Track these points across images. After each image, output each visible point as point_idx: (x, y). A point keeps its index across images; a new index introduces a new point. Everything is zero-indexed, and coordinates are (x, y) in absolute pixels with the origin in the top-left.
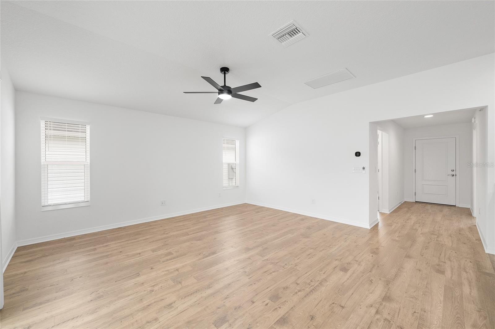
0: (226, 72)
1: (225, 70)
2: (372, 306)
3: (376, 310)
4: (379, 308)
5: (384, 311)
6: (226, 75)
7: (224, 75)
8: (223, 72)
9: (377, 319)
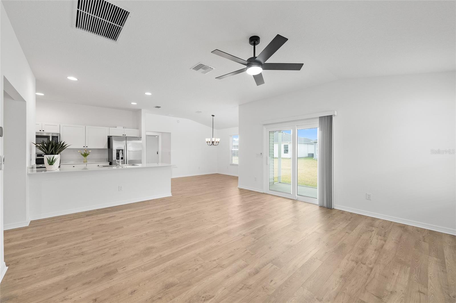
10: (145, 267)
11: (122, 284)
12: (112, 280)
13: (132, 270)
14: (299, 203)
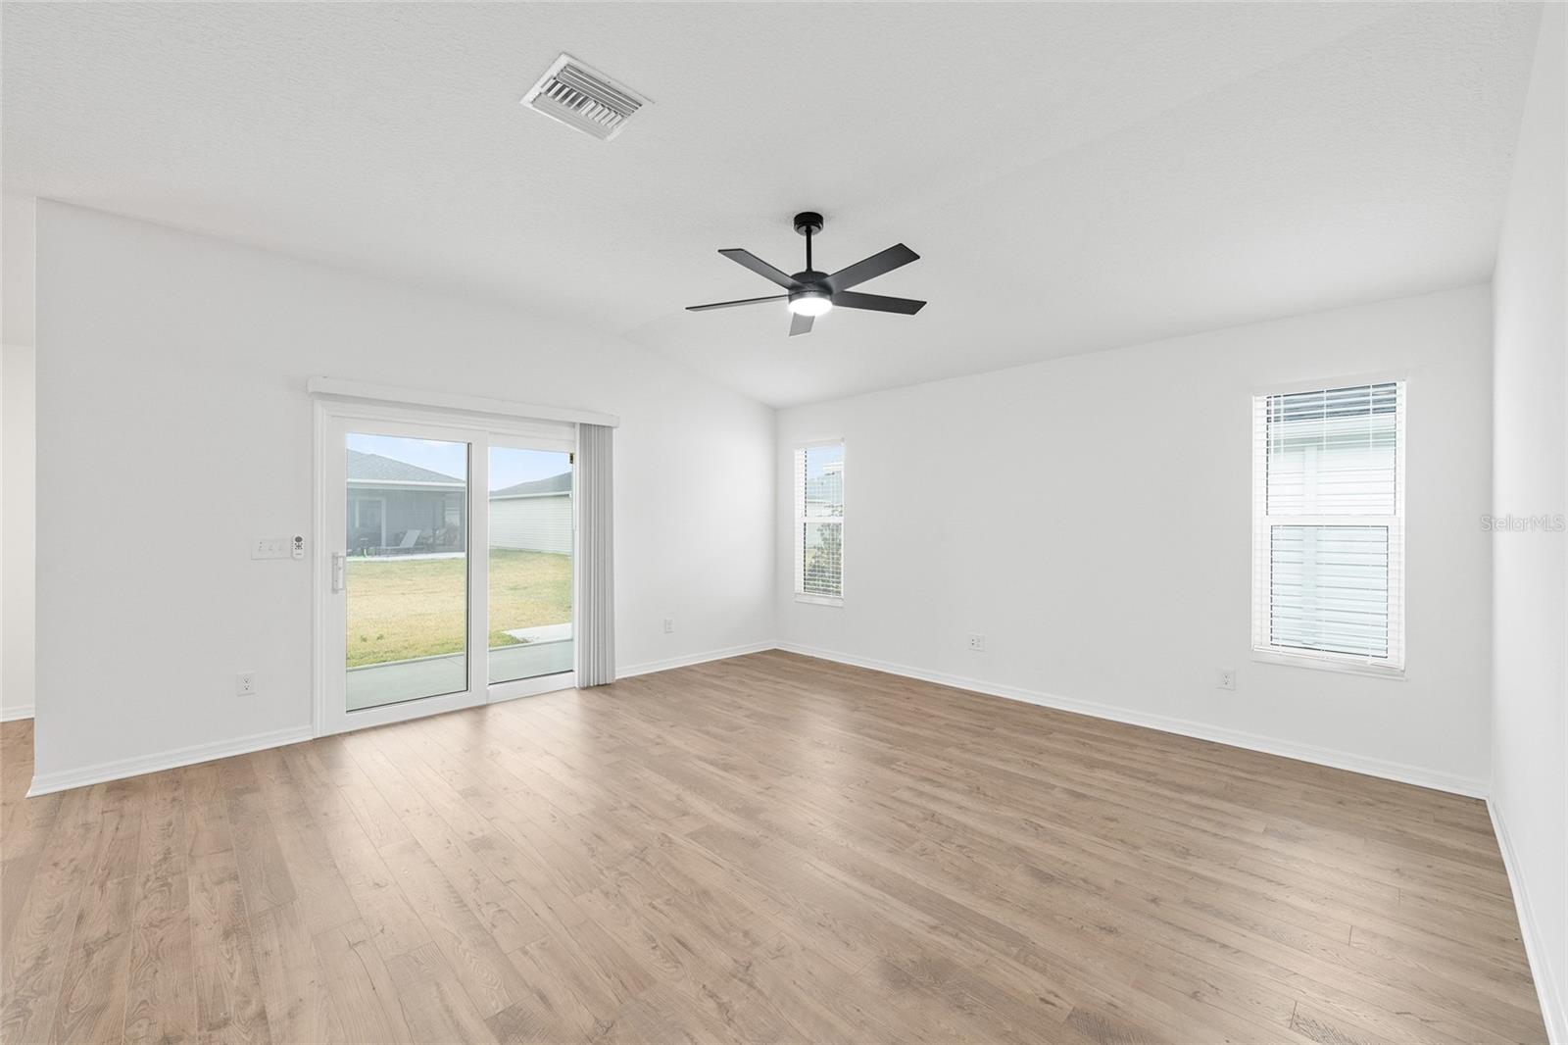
0: (813, 227)
1: (809, 222)
2: (291, 1015)
3: (269, 1017)
4: (268, 1030)
5: (244, 1036)
6: (813, 237)
7: (805, 238)
8: (804, 228)
9: (248, 1002)
10: (1008, 946)
11: (1106, 968)
12: (1116, 1001)
13: (1043, 971)
14: (492, 711)
